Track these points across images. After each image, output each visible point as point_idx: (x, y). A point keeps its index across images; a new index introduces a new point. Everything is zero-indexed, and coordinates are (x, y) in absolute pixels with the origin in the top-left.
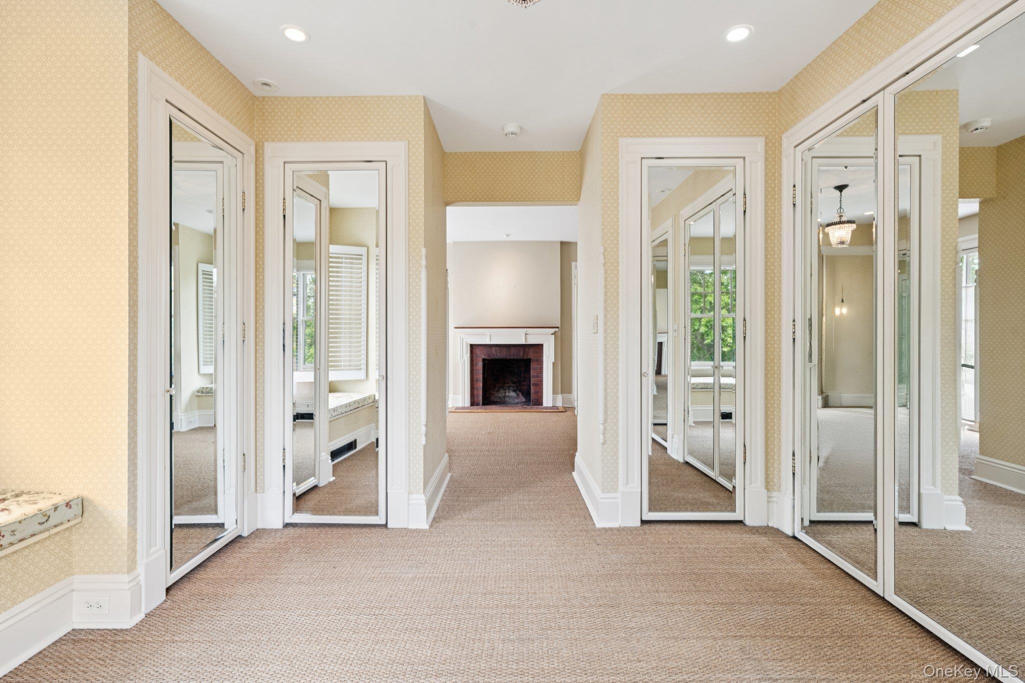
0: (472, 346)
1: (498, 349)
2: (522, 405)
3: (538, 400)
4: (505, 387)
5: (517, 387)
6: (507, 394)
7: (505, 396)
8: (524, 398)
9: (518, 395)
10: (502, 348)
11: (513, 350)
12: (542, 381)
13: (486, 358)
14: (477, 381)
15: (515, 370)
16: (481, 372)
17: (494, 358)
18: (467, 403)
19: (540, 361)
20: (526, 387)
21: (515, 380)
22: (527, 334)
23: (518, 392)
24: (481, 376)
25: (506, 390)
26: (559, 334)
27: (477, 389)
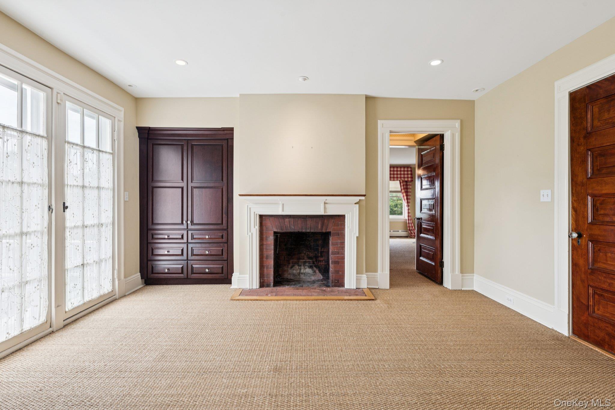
0: (261, 216)
1: (292, 220)
2: (320, 286)
3: (338, 281)
4: (300, 264)
5: (314, 263)
6: (302, 271)
7: (299, 274)
8: (322, 275)
9: (315, 272)
10: (297, 219)
11: (309, 222)
12: (343, 258)
13: (279, 231)
14: (267, 257)
15: (312, 244)
16: (272, 247)
17: (287, 231)
18: (256, 285)
19: (341, 235)
20: (323, 263)
21: (311, 255)
22: (327, 203)
23: (315, 269)
24: (272, 252)
25: (301, 266)
26: (364, 203)
27: (267, 268)
